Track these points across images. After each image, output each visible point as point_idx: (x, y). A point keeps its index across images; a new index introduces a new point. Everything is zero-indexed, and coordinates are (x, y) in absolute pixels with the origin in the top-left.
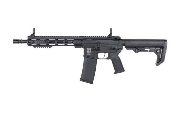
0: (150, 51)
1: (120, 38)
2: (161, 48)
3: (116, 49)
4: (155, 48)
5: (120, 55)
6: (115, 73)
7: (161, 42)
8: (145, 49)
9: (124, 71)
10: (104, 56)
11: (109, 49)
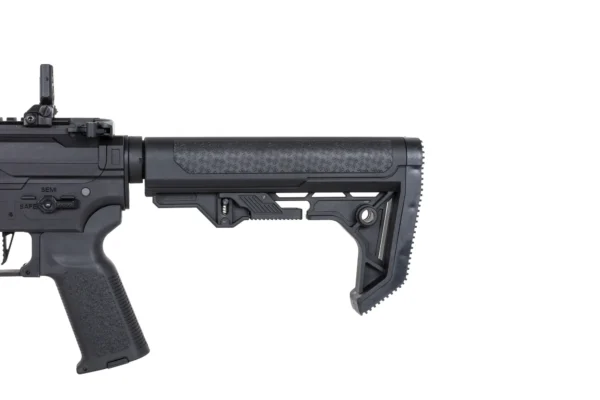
0: (310, 217)
1: (109, 129)
2: (383, 193)
3: (84, 205)
4: (346, 192)
5: (113, 246)
6: (83, 368)
7: (385, 156)
8: (282, 204)
9: (142, 349)
10: (6, 253)
11: (36, 206)
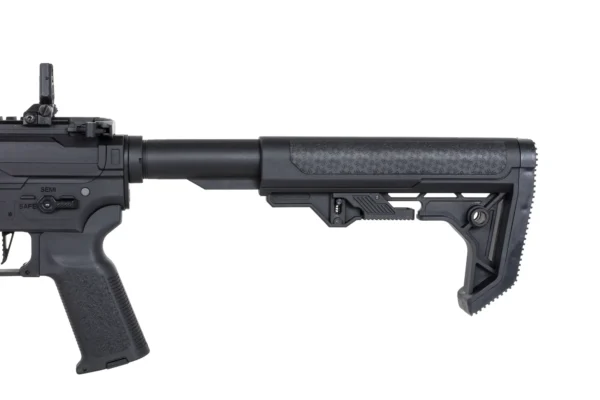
0: (422, 216)
2: (494, 194)
4: (458, 193)
8: (395, 204)
